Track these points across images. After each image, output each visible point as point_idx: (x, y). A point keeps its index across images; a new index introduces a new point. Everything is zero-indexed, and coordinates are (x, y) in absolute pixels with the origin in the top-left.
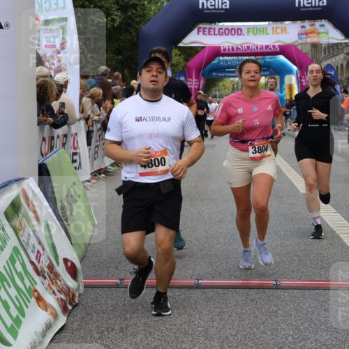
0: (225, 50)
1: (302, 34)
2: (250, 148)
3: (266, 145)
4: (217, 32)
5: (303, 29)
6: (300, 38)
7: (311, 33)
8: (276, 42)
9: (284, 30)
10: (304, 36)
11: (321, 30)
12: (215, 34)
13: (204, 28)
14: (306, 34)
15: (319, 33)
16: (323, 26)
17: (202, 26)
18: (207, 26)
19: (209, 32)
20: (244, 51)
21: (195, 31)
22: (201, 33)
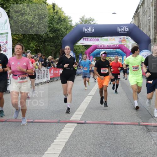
0: (99, 47)
1: (120, 41)
2: (18, 78)
3: (25, 77)
4: (90, 40)
5: (121, 40)
6: (119, 43)
7: (123, 41)
8: (111, 44)
9: (114, 39)
10: (121, 42)
11: (127, 40)
12: (89, 41)
13: (85, 39)
14: (122, 41)
15: (126, 41)
16: (127, 38)
17: (84, 38)
18: (87, 38)
19: (87, 40)
20: (106, 47)
21: (82, 39)
22: (84, 40)
